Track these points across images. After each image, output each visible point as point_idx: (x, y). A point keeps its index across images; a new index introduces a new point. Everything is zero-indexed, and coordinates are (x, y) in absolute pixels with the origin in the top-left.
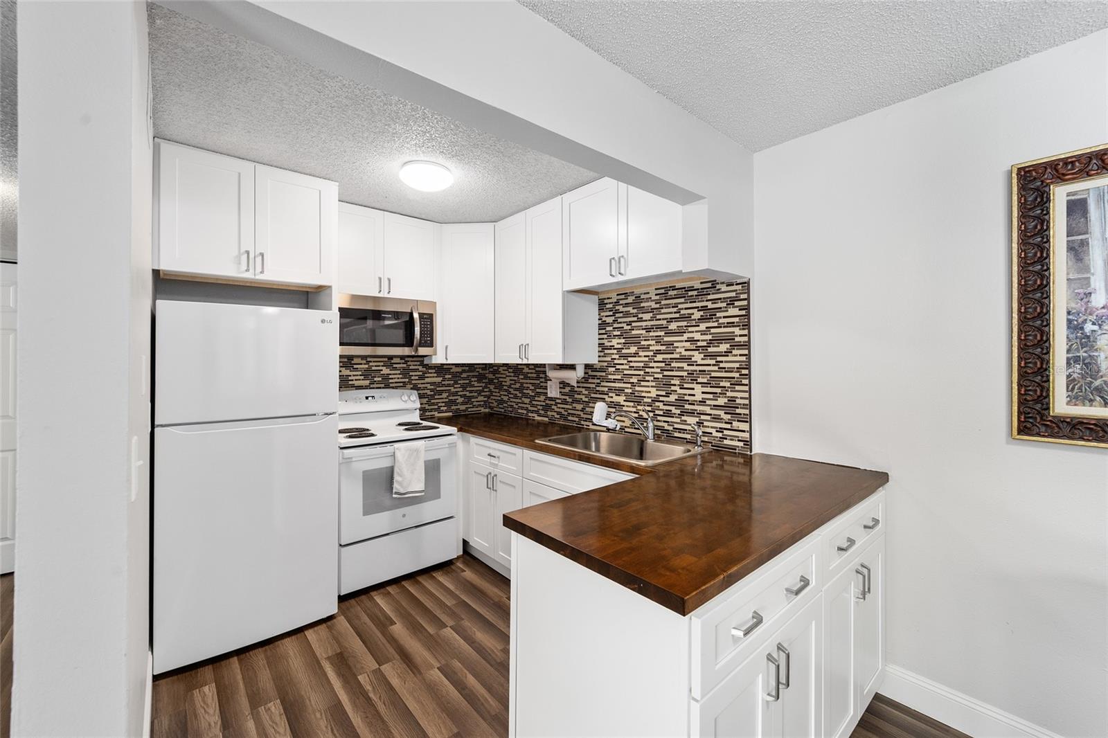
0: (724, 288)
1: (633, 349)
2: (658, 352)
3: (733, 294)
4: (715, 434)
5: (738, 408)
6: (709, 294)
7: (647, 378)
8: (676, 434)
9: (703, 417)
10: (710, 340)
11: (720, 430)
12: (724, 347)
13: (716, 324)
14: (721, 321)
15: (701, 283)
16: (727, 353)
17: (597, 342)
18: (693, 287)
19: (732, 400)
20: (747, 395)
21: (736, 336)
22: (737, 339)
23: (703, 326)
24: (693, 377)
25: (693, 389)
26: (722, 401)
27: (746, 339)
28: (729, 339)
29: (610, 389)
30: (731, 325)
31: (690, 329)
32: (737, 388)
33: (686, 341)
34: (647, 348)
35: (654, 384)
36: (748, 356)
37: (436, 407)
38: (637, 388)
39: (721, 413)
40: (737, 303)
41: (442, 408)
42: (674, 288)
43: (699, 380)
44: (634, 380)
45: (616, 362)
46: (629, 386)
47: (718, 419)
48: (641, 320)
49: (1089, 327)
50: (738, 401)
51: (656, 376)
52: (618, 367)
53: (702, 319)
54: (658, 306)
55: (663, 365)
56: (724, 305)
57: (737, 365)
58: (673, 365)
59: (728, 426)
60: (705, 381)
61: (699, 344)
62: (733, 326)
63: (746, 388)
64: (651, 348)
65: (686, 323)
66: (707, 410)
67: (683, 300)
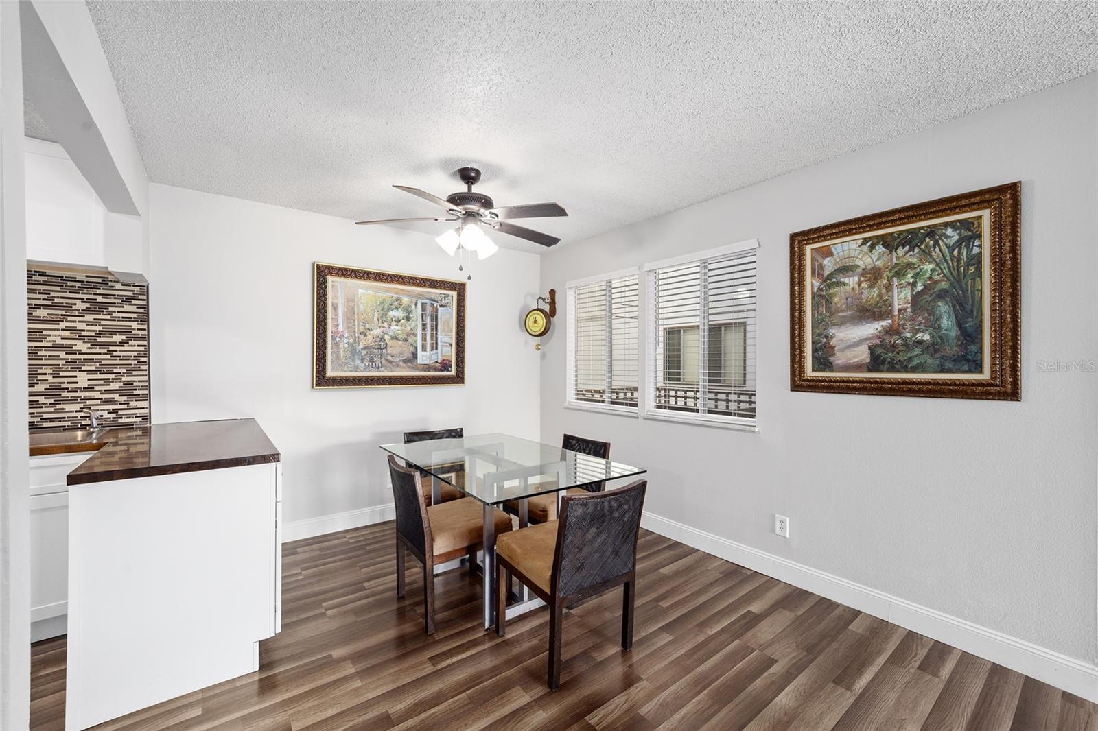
0: (118, 286)
3: (131, 294)
4: (106, 415)
5: (136, 390)
6: (99, 289)
8: (45, 425)
9: (89, 402)
10: (99, 331)
11: (115, 411)
12: (118, 338)
13: (108, 317)
14: (114, 315)
15: (87, 276)
16: (122, 344)
18: (76, 278)
19: (130, 383)
20: (146, 378)
21: (134, 329)
22: (134, 332)
23: (89, 318)
24: (75, 366)
25: (76, 377)
26: (115, 386)
27: (145, 332)
28: (127, 331)
30: (129, 319)
31: (69, 318)
32: (134, 373)
33: (62, 330)
36: (147, 346)
39: (115, 396)
40: (133, 302)
42: (42, 274)
43: (83, 368)
47: (111, 401)
50: (135, 384)
53: (88, 311)
56: (120, 301)
57: (135, 354)
58: (39, 353)
60: (92, 368)
61: (83, 333)
62: (130, 321)
63: (146, 373)
65: (63, 312)
66: (97, 395)
67: (58, 288)
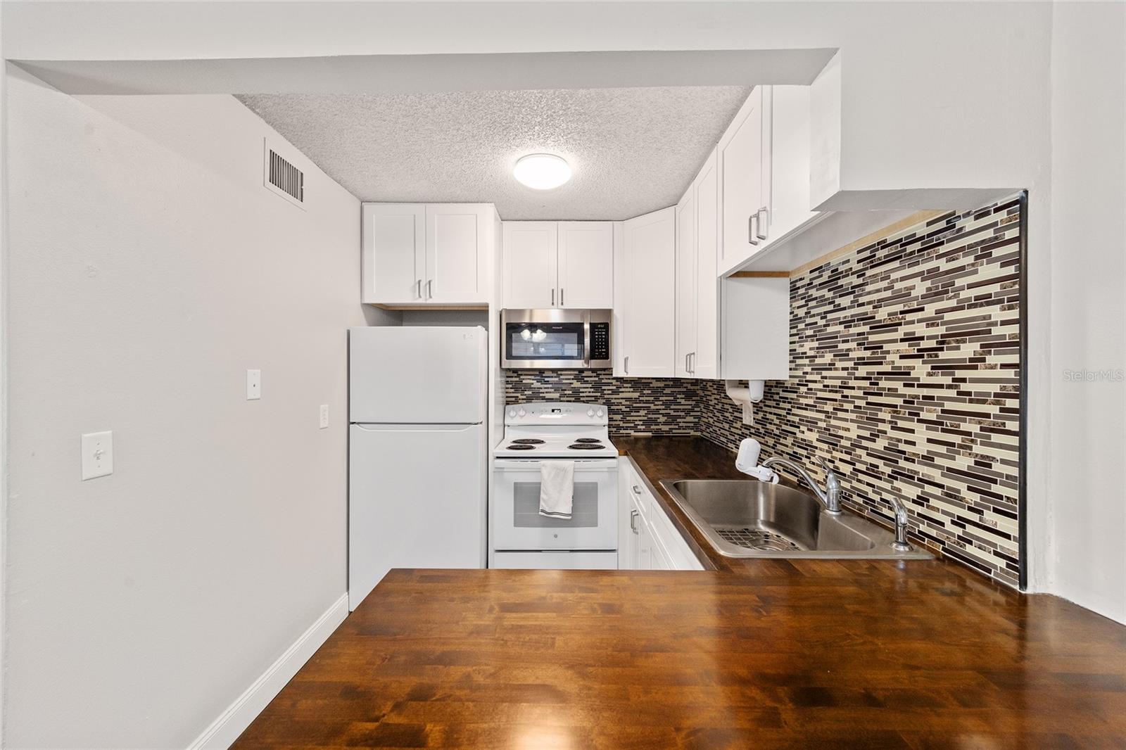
0: (970, 224)
1: (828, 358)
2: (861, 362)
4: (949, 527)
5: (995, 482)
6: (942, 243)
7: (846, 406)
9: (929, 489)
10: (943, 336)
11: (960, 522)
12: (969, 349)
13: (953, 303)
14: (964, 295)
15: (929, 224)
16: (974, 363)
17: (788, 347)
18: (915, 235)
19: (984, 462)
20: (1016, 457)
21: (995, 324)
22: (996, 331)
23: (930, 310)
24: (912, 408)
25: (912, 431)
26: (963, 462)
27: (1015, 329)
28: (982, 331)
29: (803, 420)
30: (985, 300)
31: (909, 317)
32: (996, 438)
33: (902, 340)
34: (844, 355)
35: (853, 416)
36: (1021, 367)
37: (632, 425)
38: (833, 422)
39: (962, 486)
40: (996, 253)
41: (639, 427)
42: (884, 245)
43: (923, 415)
44: (829, 407)
45: (809, 377)
46: (822, 416)
47: (955, 497)
48: (838, 309)
50: (997, 467)
51: (858, 402)
52: (811, 385)
53: (933, 295)
54: (860, 281)
55: (866, 384)
56: (971, 259)
57: (995, 388)
58: (882, 384)
59: (974, 517)
60: (933, 417)
61: (924, 344)
62: (988, 304)
63: (1015, 441)
64: (852, 355)
65: (900, 307)
66: (936, 475)
67: (896, 264)
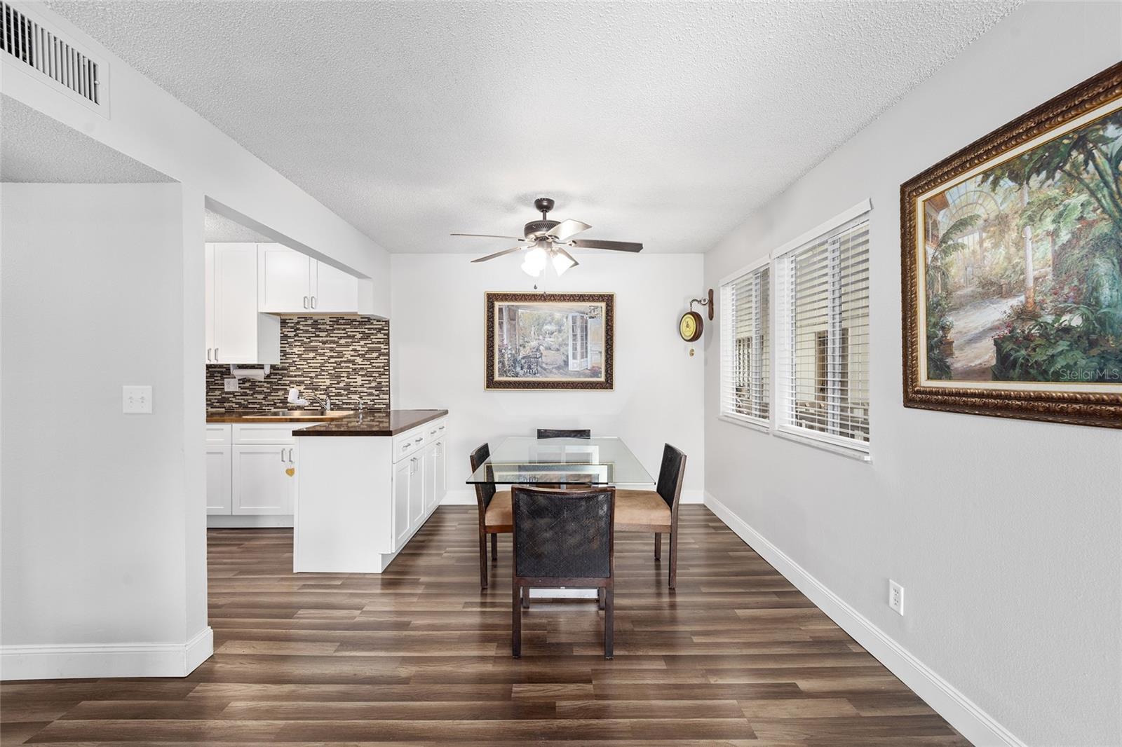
0: (375, 323)
1: (312, 355)
2: (332, 357)
3: (381, 327)
4: (369, 403)
5: (382, 387)
6: (367, 325)
7: (323, 373)
8: (344, 406)
9: (362, 394)
10: (367, 351)
11: (373, 400)
12: (375, 355)
13: (370, 342)
14: (373, 340)
15: (361, 318)
16: (376, 358)
17: (280, 349)
18: (357, 319)
19: (380, 383)
20: (387, 380)
21: (382, 349)
22: (382, 351)
23: (362, 343)
24: (356, 372)
25: (356, 378)
26: (373, 384)
27: (387, 351)
28: (378, 350)
29: (292, 382)
31: (354, 344)
32: (382, 376)
33: (351, 351)
34: (323, 354)
35: (328, 377)
36: (388, 360)
38: (315, 380)
39: (373, 391)
40: (382, 332)
42: (343, 319)
43: (360, 373)
44: (313, 375)
45: (296, 363)
46: (309, 379)
47: (371, 394)
48: (318, 336)
49: (503, 351)
50: (383, 384)
51: (330, 372)
52: (298, 366)
53: (362, 339)
54: (331, 328)
55: (335, 365)
56: (376, 332)
57: (383, 364)
58: (342, 365)
59: (377, 397)
60: (363, 373)
61: (360, 353)
62: (380, 344)
63: (387, 376)
64: (326, 354)
65: (351, 340)
66: (365, 390)
67: (349, 326)
